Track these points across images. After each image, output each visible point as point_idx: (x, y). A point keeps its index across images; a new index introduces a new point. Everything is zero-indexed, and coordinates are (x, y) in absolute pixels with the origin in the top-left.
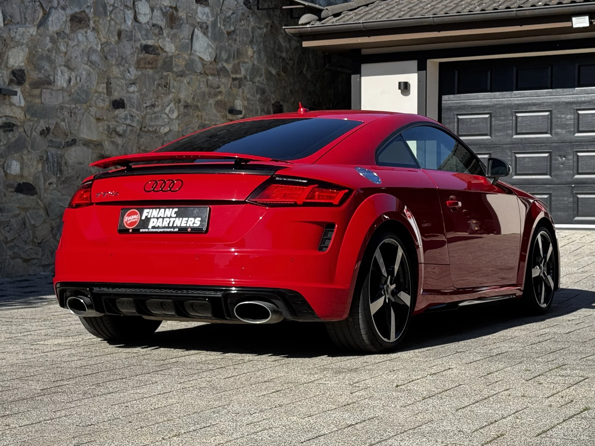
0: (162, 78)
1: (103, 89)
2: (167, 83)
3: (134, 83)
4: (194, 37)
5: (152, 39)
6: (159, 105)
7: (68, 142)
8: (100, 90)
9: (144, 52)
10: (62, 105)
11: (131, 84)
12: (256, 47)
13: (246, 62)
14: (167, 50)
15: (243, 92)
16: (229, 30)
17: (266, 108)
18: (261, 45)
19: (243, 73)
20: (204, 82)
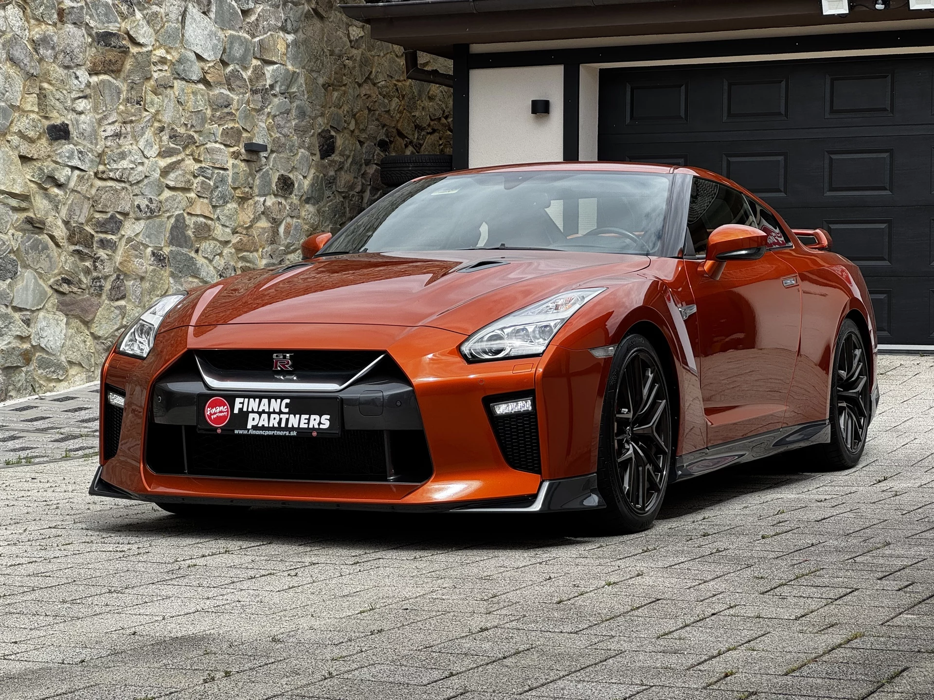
0: (132, 88)
1: (32, 106)
2: (141, 97)
3: (85, 97)
4: (188, 17)
5: (116, 21)
6: (127, 134)
8: (28, 107)
9: (102, 43)
11: (80, 98)
12: (290, 38)
13: (274, 63)
14: (141, 40)
15: (269, 113)
16: (246, 7)
17: (307, 140)
18: (300, 33)
19: (269, 82)
20: (203, 95)
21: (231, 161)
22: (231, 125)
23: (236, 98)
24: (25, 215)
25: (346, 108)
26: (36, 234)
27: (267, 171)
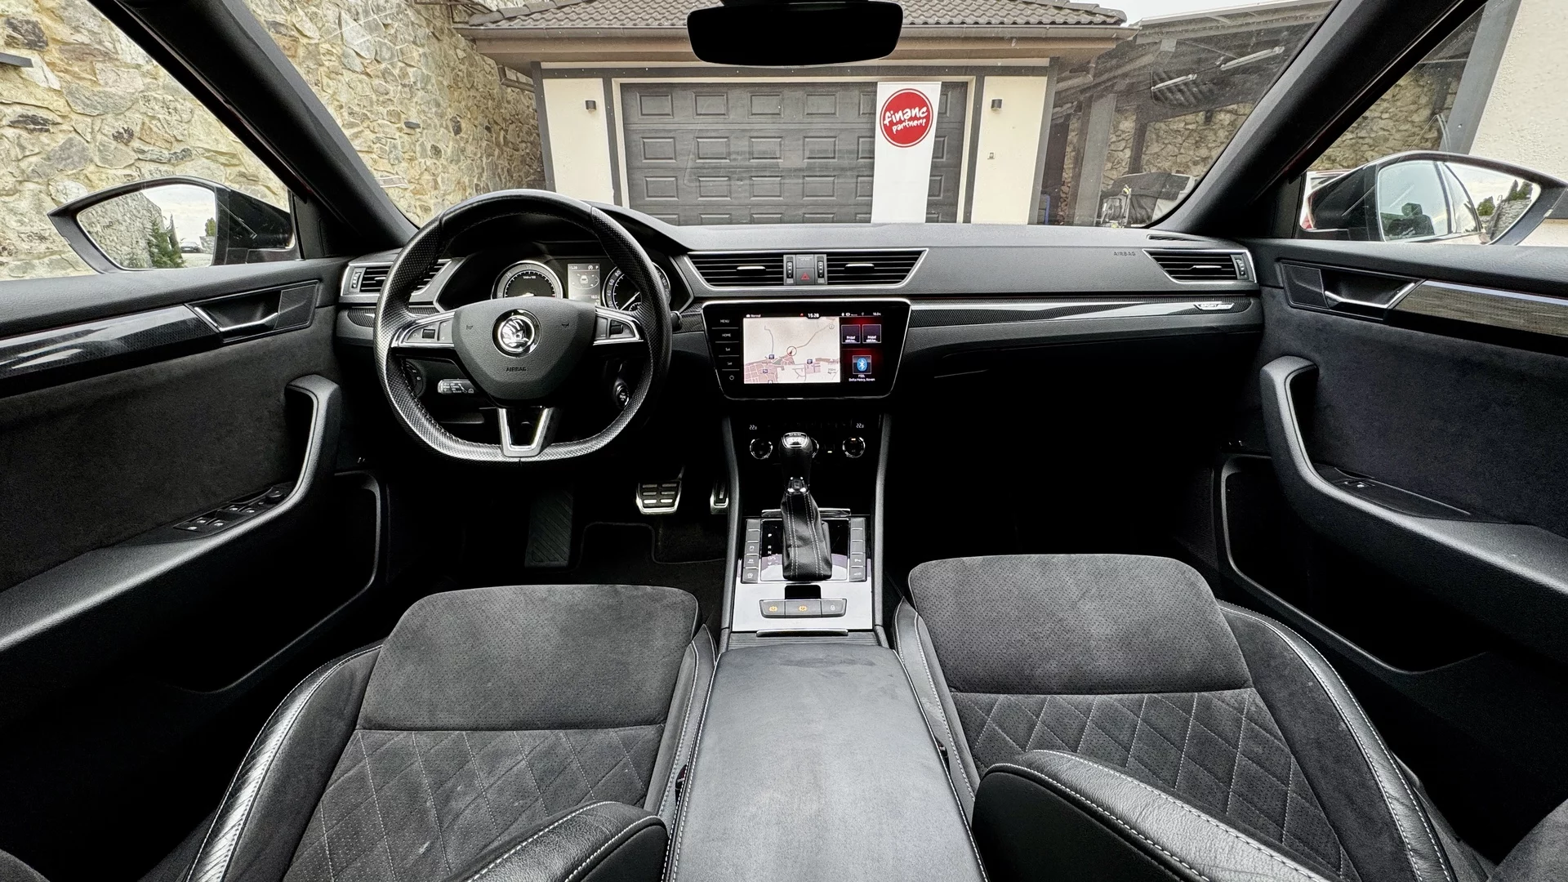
0: (309, 72)
2: (318, 80)
4: (343, 22)
7: (175, 153)
9: (273, 30)
10: (145, 94)
12: (421, 50)
13: (413, 67)
14: (308, 34)
15: (416, 102)
16: (386, 22)
17: (444, 123)
18: (426, 48)
19: (412, 80)
20: (367, 84)
21: (398, 134)
22: (392, 108)
23: (391, 88)
24: (238, 169)
25: (463, 103)
26: (254, 185)
27: (423, 142)
